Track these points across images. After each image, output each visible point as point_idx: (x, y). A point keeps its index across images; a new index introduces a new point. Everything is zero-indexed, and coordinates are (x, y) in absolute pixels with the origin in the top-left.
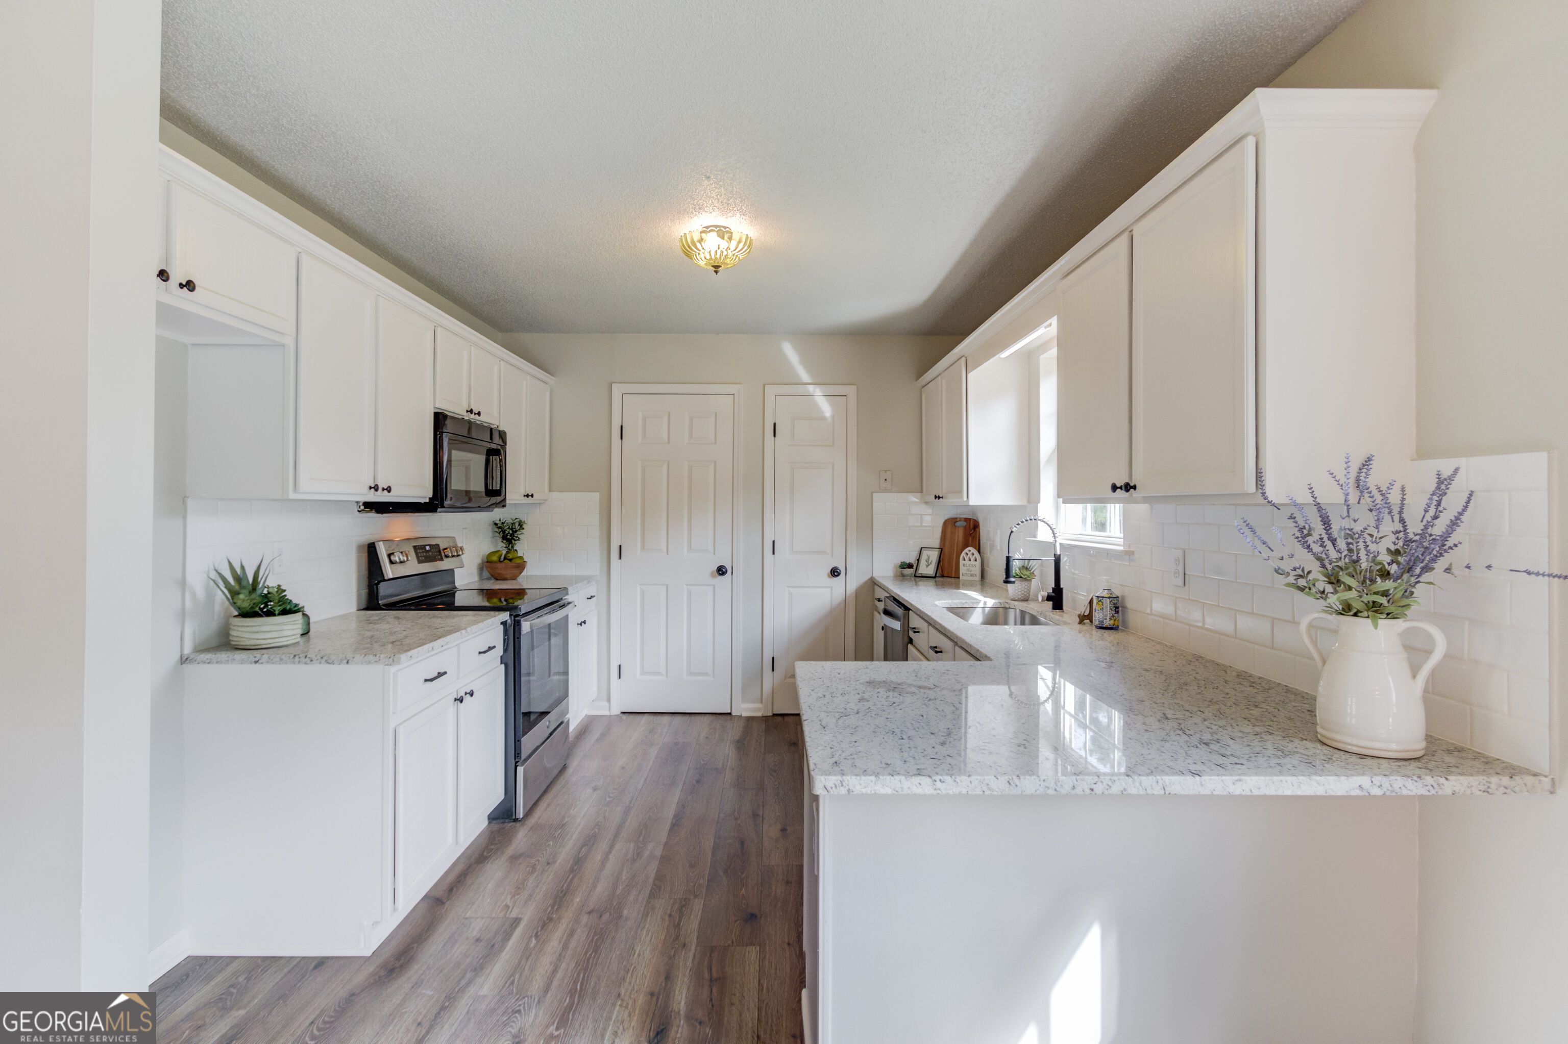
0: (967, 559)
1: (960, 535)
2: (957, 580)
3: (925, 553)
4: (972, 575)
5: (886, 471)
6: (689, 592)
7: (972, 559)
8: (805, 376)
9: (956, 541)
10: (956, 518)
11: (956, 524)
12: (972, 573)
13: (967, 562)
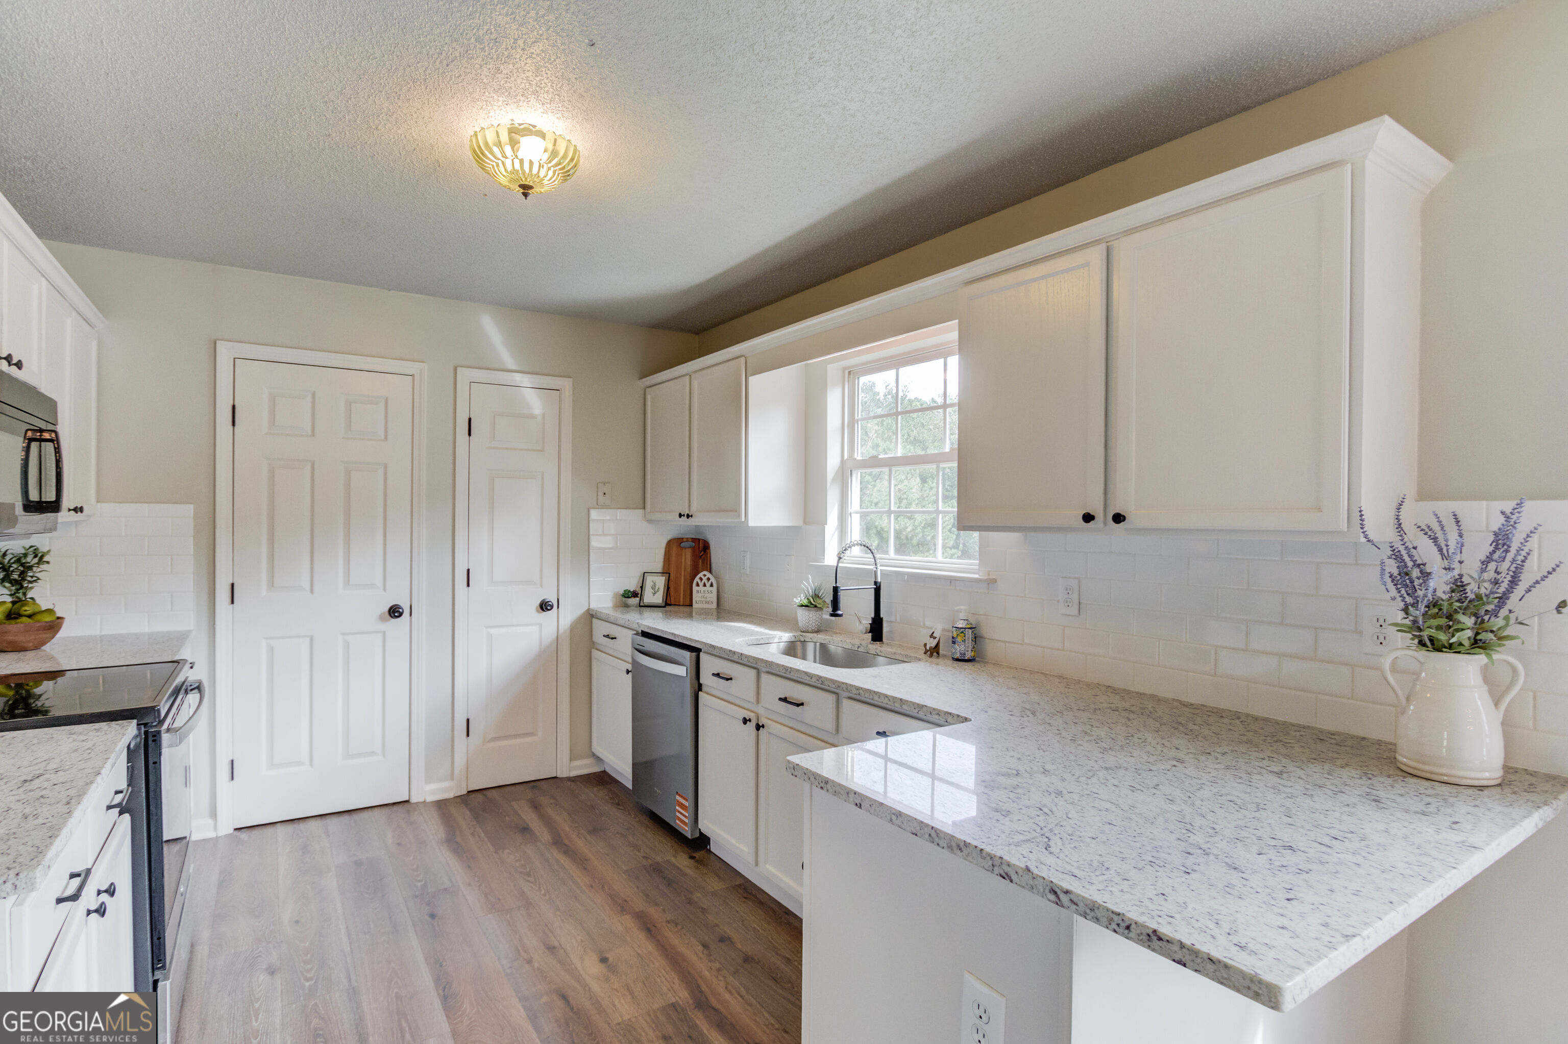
0: (701, 584)
1: (687, 558)
2: (691, 607)
3: (649, 580)
4: (707, 602)
5: (604, 483)
6: (347, 645)
7: (708, 584)
8: (510, 363)
9: (683, 564)
10: (683, 538)
11: (682, 545)
12: (708, 600)
13: (701, 588)
